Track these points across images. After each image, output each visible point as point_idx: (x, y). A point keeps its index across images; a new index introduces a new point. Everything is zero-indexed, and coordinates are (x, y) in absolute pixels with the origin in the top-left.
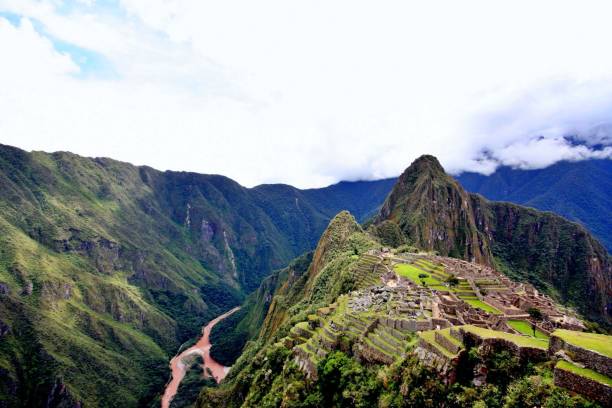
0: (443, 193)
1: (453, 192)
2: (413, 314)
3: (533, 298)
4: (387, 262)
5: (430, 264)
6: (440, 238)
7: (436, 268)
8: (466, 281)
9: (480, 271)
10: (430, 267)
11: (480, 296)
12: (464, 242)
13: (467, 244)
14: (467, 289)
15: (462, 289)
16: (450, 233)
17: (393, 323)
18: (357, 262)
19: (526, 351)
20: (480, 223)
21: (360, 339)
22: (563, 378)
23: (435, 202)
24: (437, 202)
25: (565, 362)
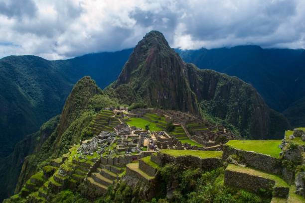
0: (167, 62)
1: (175, 62)
2: (130, 150)
4: (120, 115)
5: (155, 116)
6: (165, 97)
7: (160, 119)
8: (180, 126)
9: (190, 118)
10: (155, 118)
11: (189, 136)
12: (182, 100)
13: (184, 101)
14: (180, 132)
15: (177, 132)
16: (173, 94)
17: (112, 160)
18: (95, 118)
19: (206, 162)
20: (193, 86)
21: (85, 179)
22: (230, 178)
23: (161, 69)
24: (163, 69)
25: (233, 165)
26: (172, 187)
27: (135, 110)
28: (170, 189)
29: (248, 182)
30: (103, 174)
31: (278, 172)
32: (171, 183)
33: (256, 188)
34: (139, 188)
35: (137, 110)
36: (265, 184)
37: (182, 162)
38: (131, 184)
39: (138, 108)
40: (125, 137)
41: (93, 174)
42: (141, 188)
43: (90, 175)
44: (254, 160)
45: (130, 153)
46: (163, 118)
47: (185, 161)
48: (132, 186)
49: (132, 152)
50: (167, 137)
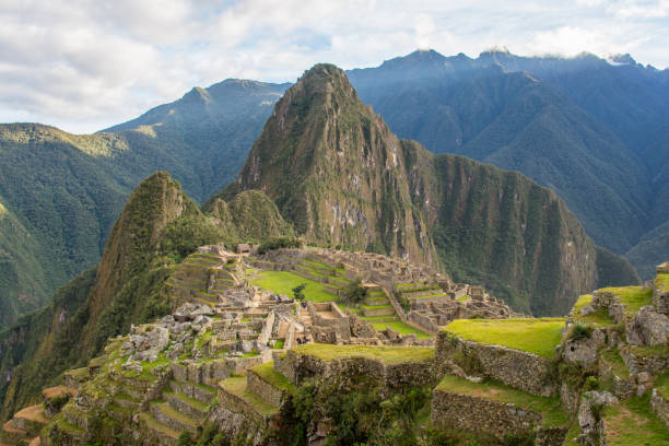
0: (354, 137)
1: (373, 137)
2: (239, 348)
3: (480, 305)
4: (235, 265)
6: (350, 221)
7: (333, 273)
8: (379, 289)
10: (322, 271)
11: (400, 312)
12: (391, 228)
13: (396, 231)
14: (380, 302)
15: (373, 303)
16: (369, 213)
17: (198, 373)
18: (175, 273)
19: (398, 372)
20: (418, 193)
21: (135, 418)
22: (445, 410)
23: (341, 154)
24: (345, 153)
25: (453, 378)
26: (319, 433)
27: (274, 253)
28: (314, 438)
29: (485, 418)
30: (174, 405)
31: (552, 394)
32: (316, 424)
33: (501, 432)
34: (245, 435)
35: (280, 253)
36: (521, 422)
37: (344, 373)
38: (228, 427)
39: (283, 246)
40: (235, 316)
41: (153, 405)
42: (249, 437)
43: (147, 408)
44: (502, 366)
45: (240, 353)
46: (341, 271)
47: (351, 370)
48: (231, 432)
49: (245, 352)
50: (339, 316)
